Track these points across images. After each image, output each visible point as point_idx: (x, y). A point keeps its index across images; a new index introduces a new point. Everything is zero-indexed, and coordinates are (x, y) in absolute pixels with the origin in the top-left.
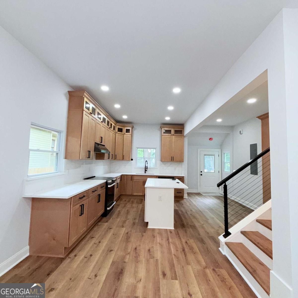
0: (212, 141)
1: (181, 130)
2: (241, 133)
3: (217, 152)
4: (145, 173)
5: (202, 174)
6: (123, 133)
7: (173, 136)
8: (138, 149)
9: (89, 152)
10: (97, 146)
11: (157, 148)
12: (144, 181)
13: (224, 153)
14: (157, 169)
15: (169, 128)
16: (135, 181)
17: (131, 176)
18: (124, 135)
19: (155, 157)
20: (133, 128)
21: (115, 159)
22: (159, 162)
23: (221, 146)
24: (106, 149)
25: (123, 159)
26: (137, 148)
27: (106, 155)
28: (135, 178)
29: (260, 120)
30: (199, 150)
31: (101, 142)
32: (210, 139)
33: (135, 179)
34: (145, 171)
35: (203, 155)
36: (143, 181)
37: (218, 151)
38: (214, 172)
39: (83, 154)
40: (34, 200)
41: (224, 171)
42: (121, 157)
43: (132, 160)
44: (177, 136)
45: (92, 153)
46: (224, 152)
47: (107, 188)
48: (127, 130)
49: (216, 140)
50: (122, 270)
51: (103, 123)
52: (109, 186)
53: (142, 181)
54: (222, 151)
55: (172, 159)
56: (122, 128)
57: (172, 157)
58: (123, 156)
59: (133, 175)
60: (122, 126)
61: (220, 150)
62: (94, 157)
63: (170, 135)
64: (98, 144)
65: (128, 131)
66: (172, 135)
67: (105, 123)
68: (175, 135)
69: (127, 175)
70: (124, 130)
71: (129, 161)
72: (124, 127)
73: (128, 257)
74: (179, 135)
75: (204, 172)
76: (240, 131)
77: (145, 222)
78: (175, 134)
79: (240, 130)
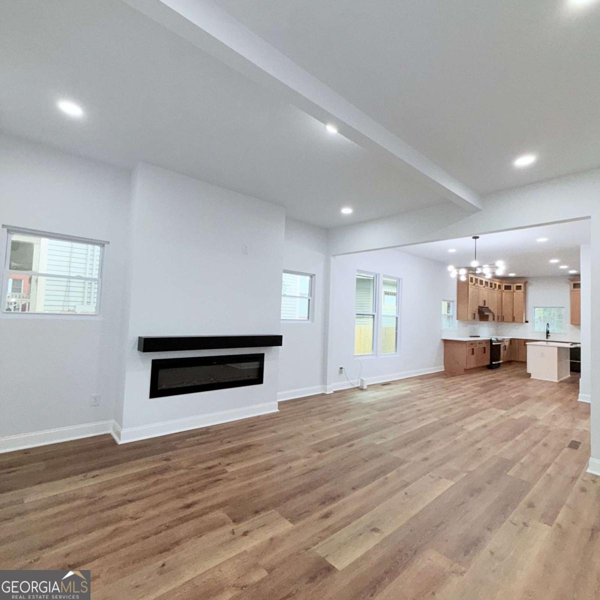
4: (547, 338)
6: (512, 290)
8: (536, 309)
9: (475, 314)
10: (480, 309)
11: (564, 307)
14: (566, 334)
18: (514, 294)
20: (525, 283)
21: (501, 321)
22: (569, 325)
24: (490, 311)
25: (513, 320)
26: (533, 308)
27: (491, 317)
31: (485, 305)
34: (547, 336)
39: (470, 316)
40: (445, 341)
42: (511, 318)
43: (527, 322)
45: (477, 315)
47: (492, 346)
48: (517, 286)
51: (486, 287)
52: (494, 344)
56: (510, 285)
58: (514, 318)
60: (511, 282)
62: (478, 319)
64: (482, 307)
65: (519, 288)
67: (487, 286)
69: (518, 339)
70: (514, 286)
71: (521, 324)
72: (514, 283)
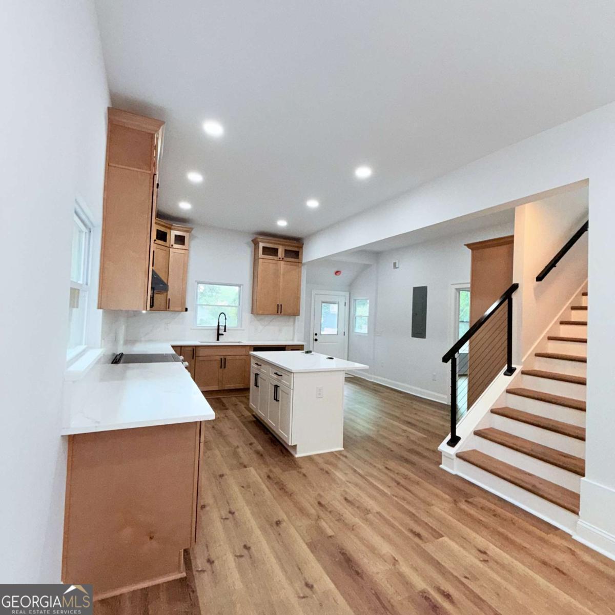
0: (340, 276)
1: (296, 249)
2: (397, 266)
3: (342, 297)
4: (218, 340)
5: (317, 338)
6: (168, 244)
7: (282, 262)
11: (243, 285)
12: (222, 357)
13: (355, 300)
14: (243, 330)
15: (275, 244)
16: (201, 358)
17: (191, 349)
18: (171, 250)
19: (239, 305)
21: (167, 310)
22: (247, 315)
23: (351, 287)
25: (167, 307)
26: (196, 283)
28: (201, 353)
29: (470, 250)
30: (313, 293)
32: (337, 273)
33: (201, 355)
34: (219, 334)
35: (320, 302)
36: (221, 359)
37: (344, 296)
38: (337, 334)
41: (353, 331)
43: (186, 310)
44: (289, 263)
46: (355, 298)
48: (176, 236)
49: (346, 275)
50: (344, 554)
53: (218, 358)
54: (351, 295)
55: (279, 310)
56: (166, 231)
57: (278, 305)
58: (168, 301)
59: (196, 346)
60: (166, 225)
61: (347, 294)
63: (275, 258)
65: (179, 239)
66: (280, 258)
68: (285, 259)
69: (181, 346)
70: (171, 237)
71: (182, 313)
72: (170, 229)
73: (323, 524)
74: (293, 260)
75: (321, 335)
76: (395, 264)
77: (291, 446)
78: (285, 257)
79: (395, 261)
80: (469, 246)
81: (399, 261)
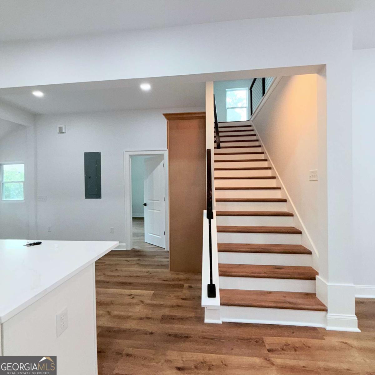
29: (167, 120)
76: (60, 129)
79: (61, 126)
80: (166, 115)
81: (65, 126)
